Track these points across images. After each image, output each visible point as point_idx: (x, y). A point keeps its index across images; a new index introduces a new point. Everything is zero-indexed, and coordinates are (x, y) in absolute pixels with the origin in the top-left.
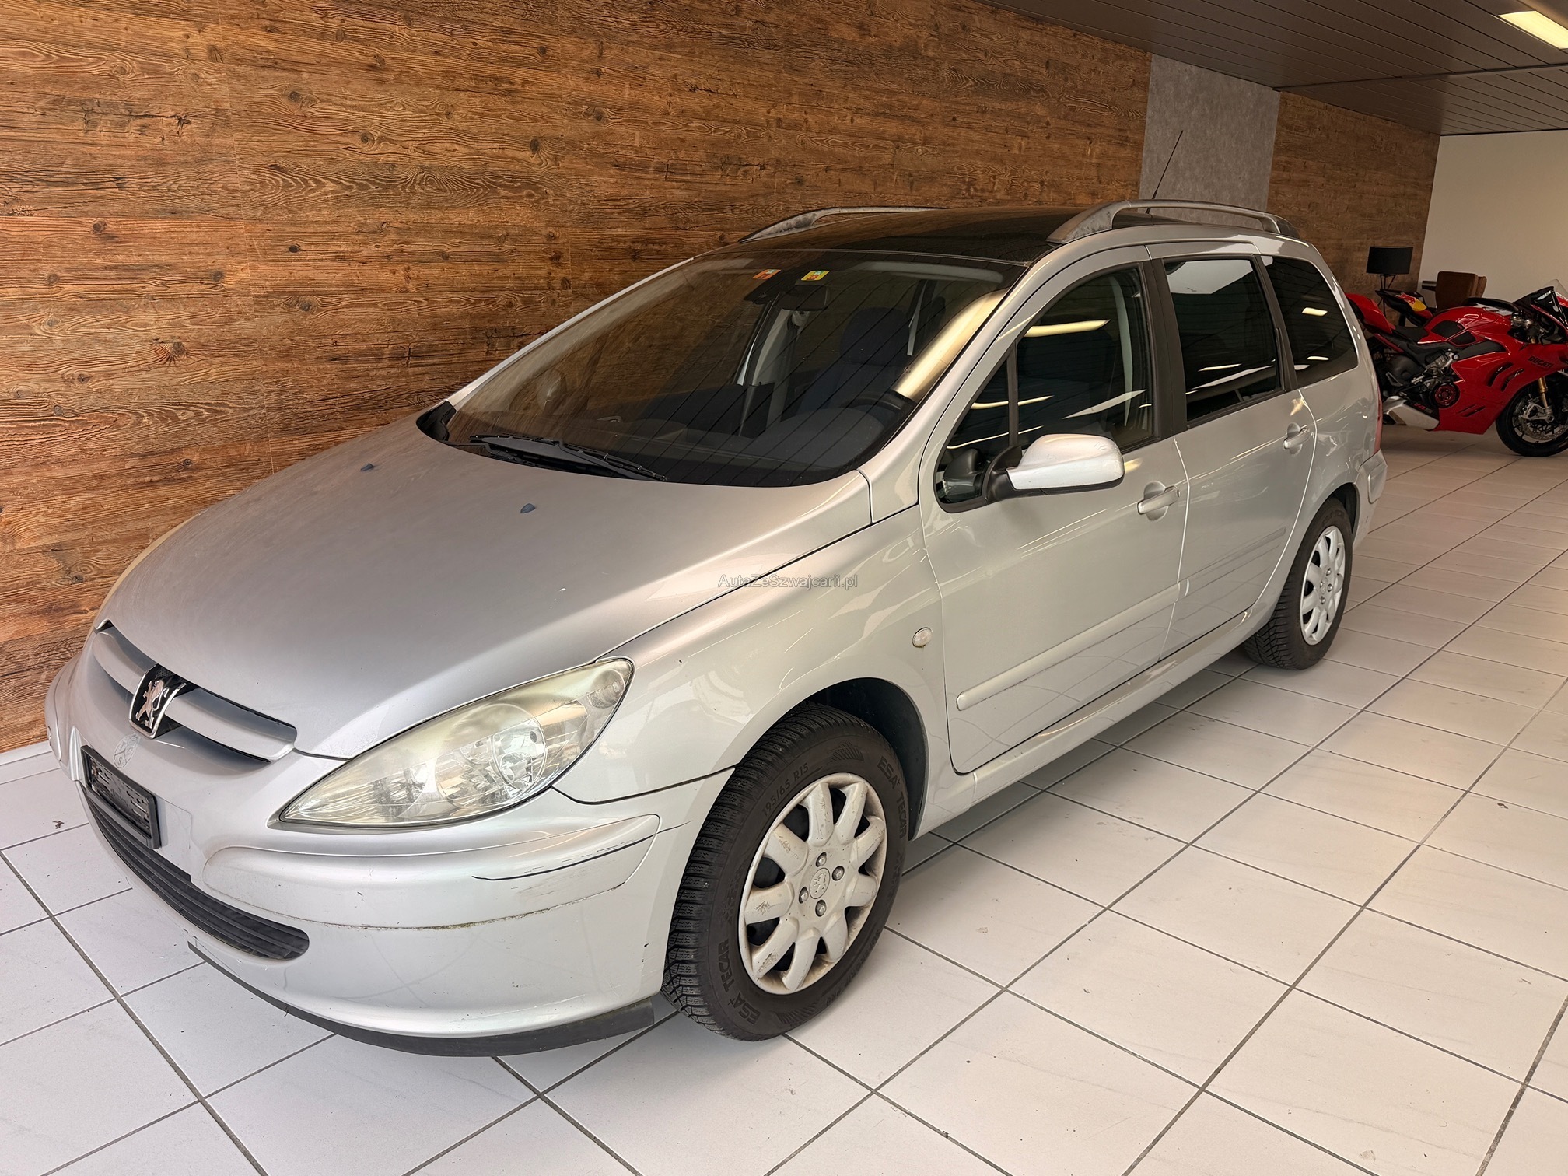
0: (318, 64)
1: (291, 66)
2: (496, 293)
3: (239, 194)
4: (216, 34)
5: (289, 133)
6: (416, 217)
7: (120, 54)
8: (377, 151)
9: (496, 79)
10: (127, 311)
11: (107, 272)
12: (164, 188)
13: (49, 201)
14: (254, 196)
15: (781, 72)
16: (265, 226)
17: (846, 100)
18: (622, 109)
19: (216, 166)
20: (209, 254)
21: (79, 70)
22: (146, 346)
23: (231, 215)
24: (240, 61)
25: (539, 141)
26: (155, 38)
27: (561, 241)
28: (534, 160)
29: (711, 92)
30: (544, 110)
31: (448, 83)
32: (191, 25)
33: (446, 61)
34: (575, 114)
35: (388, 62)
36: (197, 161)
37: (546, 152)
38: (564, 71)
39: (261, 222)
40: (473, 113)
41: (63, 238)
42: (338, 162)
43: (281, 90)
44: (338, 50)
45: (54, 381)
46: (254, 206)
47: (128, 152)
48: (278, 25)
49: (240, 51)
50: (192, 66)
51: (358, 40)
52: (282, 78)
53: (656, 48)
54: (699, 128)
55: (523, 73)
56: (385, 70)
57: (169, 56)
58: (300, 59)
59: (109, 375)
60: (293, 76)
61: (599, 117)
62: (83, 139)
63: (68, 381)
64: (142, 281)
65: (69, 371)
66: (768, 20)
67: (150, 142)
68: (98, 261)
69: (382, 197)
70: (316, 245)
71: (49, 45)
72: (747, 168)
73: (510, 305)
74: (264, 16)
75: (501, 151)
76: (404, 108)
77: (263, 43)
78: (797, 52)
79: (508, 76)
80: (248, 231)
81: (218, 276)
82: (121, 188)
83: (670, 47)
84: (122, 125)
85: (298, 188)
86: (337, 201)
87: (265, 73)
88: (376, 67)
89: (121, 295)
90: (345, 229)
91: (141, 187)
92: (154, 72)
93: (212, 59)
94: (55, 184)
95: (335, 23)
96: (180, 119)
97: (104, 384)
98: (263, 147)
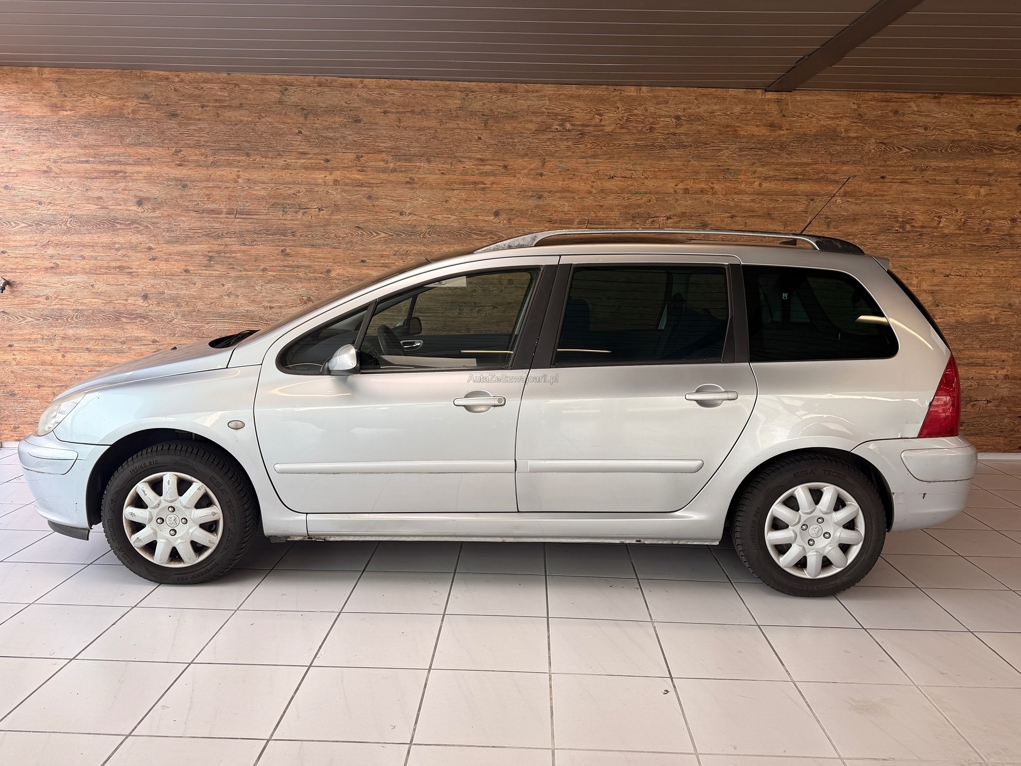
0: (382, 183)
1: (370, 185)
3: (341, 238)
4: (337, 174)
5: (365, 213)
6: (425, 249)
7: (298, 186)
8: (407, 219)
9: (476, 183)
10: (291, 283)
11: (285, 268)
12: (310, 236)
13: (267, 241)
14: (347, 239)
15: (689, 161)
16: (351, 252)
17: (755, 172)
18: (556, 192)
19: (332, 227)
20: (325, 262)
21: (283, 192)
22: (296, 297)
23: (337, 247)
24: (347, 185)
25: (500, 211)
26: (313, 178)
28: (496, 220)
29: (626, 177)
30: (504, 196)
31: (448, 187)
32: (328, 172)
33: (447, 177)
34: (523, 197)
35: (416, 179)
36: (325, 225)
37: (503, 216)
38: (518, 176)
39: (350, 250)
40: (461, 200)
41: (270, 255)
42: (387, 224)
43: (363, 195)
44: (393, 177)
45: (261, 307)
46: (347, 243)
47: (297, 222)
48: (365, 168)
49: (347, 181)
50: (326, 188)
51: (401, 172)
52: (365, 190)
53: (584, 158)
54: (615, 198)
55: (492, 178)
56: (414, 183)
57: (317, 185)
58: (374, 181)
59: (280, 307)
60: (369, 189)
61: (540, 197)
62: (281, 218)
63: (265, 308)
64: (297, 271)
65: (266, 304)
66: (678, 131)
67: (307, 218)
68: (282, 264)
69: (408, 239)
70: (374, 260)
71: (273, 185)
72: (654, 219)
74: (359, 165)
75: (476, 217)
76: (423, 200)
77: (357, 176)
78: (706, 147)
79: (483, 180)
80: (343, 253)
81: (329, 271)
82: (293, 236)
83: (594, 156)
84: (296, 212)
85: (368, 236)
86: (386, 241)
87: (357, 189)
88: (410, 182)
89: (289, 277)
90: (388, 253)
91: (301, 236)
92: (310, 191)
93: (335, 185)
94: (270, 234)
95: (391, 165)
96: (319, 209)
97: (278, 310)
98: (353, 219)
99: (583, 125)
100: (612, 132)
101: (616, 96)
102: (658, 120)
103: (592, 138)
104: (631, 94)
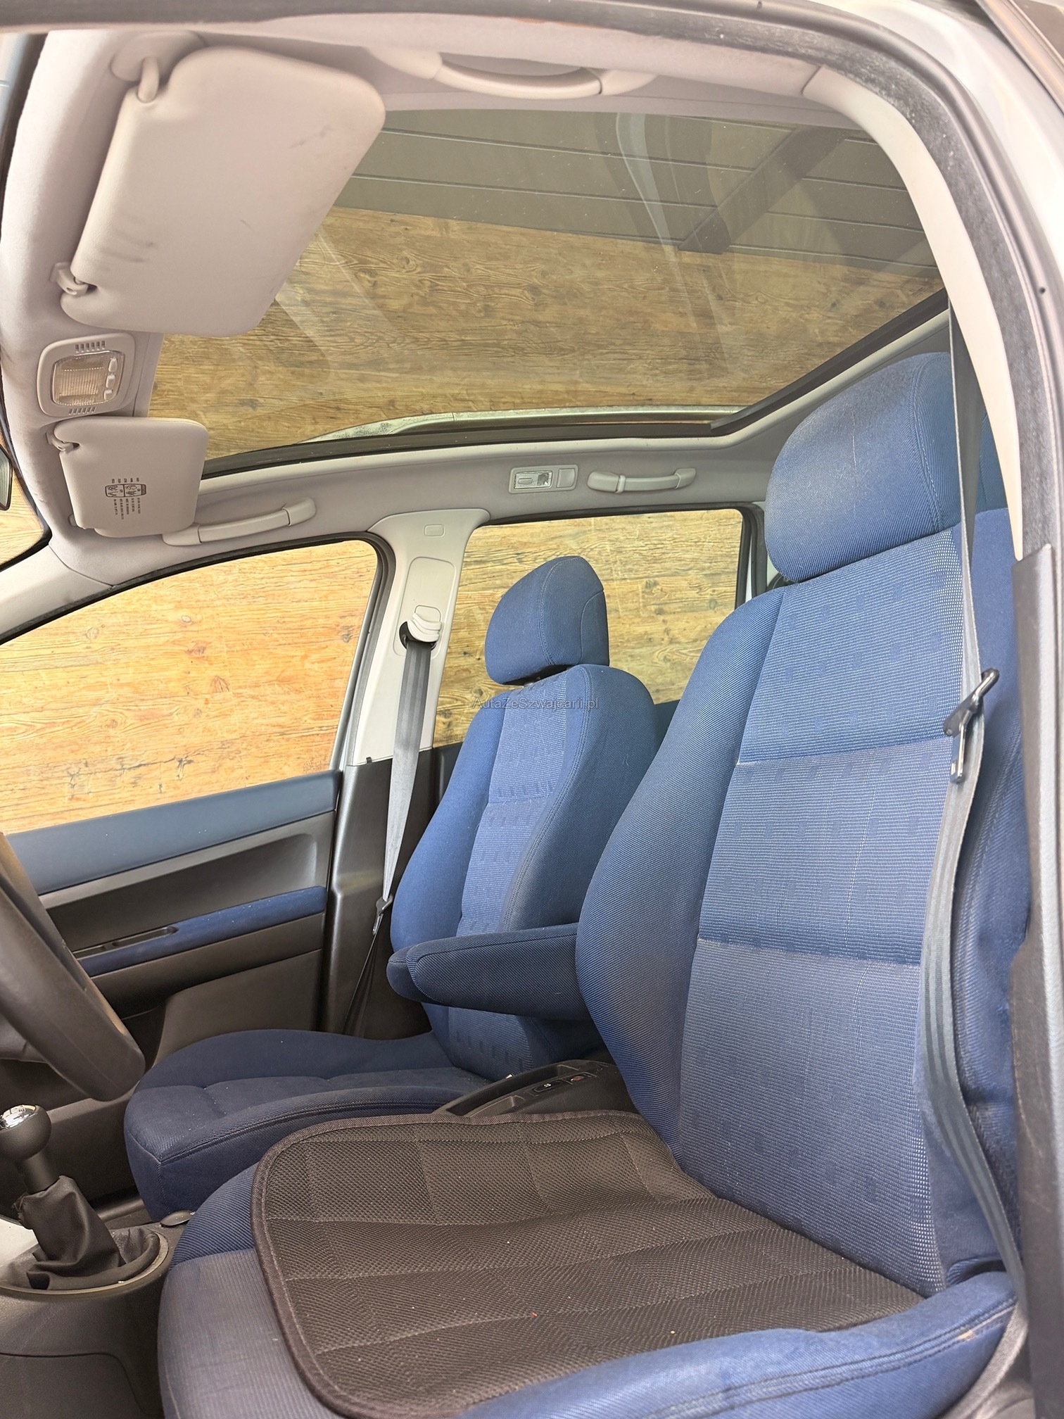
2: (86, 709)
27: (205, 627)
53: (351, 366)
66: (541, 318)
73: (114, 724)
78: (602, 354)
83: (377, 364)
99: (335, 293)
100: (404, 311)
101: (398, 234)
102: (497, 291)
103: (361, 322)
104: (428, 233)
